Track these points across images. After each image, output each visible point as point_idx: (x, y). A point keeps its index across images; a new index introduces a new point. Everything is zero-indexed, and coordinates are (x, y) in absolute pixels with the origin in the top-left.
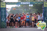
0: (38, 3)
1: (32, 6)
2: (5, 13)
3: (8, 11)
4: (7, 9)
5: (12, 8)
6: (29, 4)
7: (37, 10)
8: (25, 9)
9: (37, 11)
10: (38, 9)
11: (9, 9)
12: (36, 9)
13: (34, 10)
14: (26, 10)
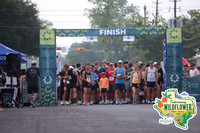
0: (148, 32)
1: (132, 39)
2: (52, 61)
3: (63, 54)
4: (60, 49)
5: (74, 46)
6: (123, 35)
7: (148, 51)
8: (110, 49)
9: (146, 55)
10: (150, 50)
11: (64, 49)
12: (144, 49)
13: (138, 53)
14: (113, 52)
